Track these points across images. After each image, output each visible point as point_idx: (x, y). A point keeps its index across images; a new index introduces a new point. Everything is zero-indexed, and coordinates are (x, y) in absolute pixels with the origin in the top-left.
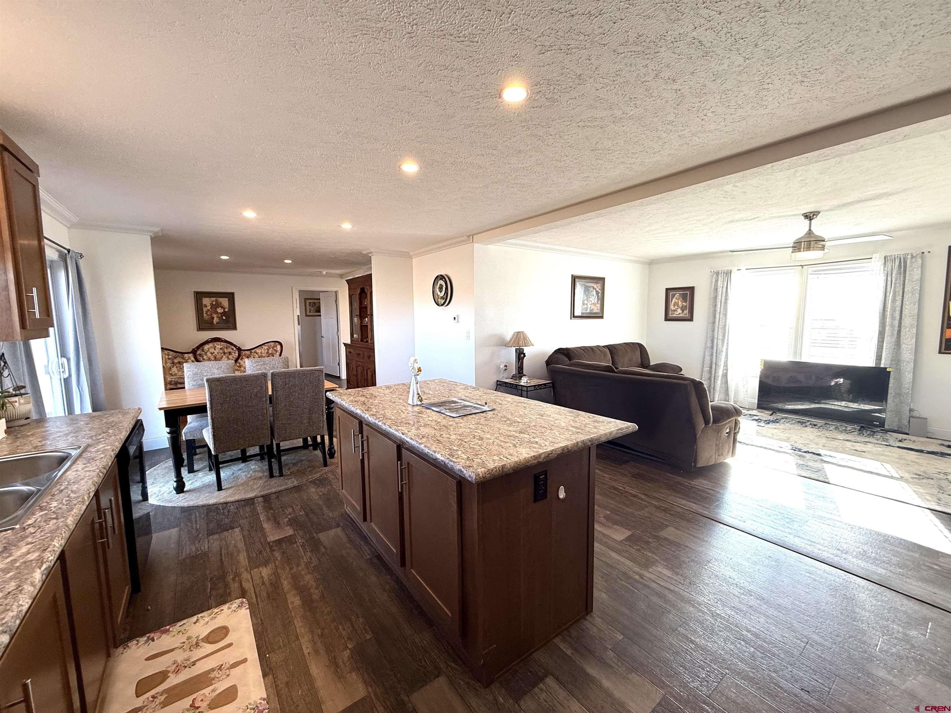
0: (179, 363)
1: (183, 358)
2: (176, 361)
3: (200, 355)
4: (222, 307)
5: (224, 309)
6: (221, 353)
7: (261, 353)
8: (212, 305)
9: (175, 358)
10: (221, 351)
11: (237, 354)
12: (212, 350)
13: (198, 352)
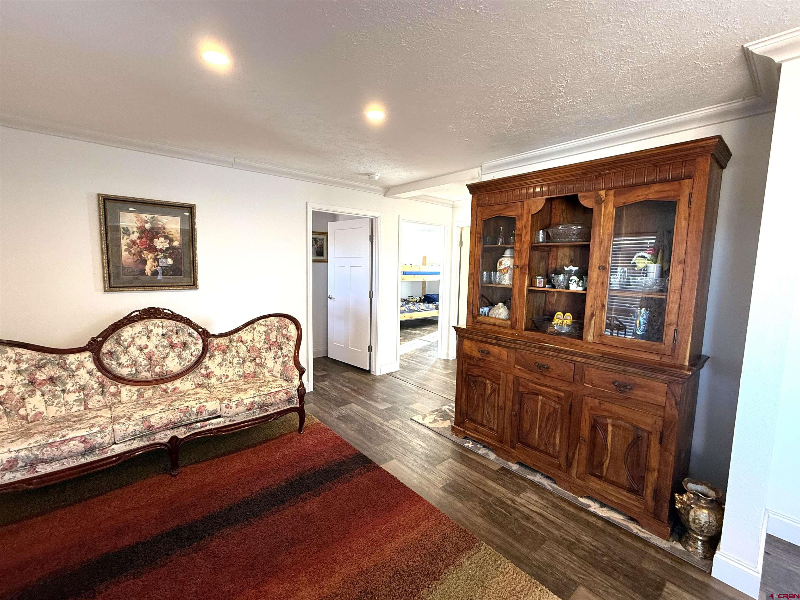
0: (51, 380)
1: (64, 367)
2: (41, 376)
3: (111, 353)
4: (166, 237)
5: (171, 240)
6: (163, 346)
7: (252, 341)
8: (142, 231)
9: (39, 367)
10: (165, 342)
11: (200, 347)
12: (142, 341)
13: (106, 347)
